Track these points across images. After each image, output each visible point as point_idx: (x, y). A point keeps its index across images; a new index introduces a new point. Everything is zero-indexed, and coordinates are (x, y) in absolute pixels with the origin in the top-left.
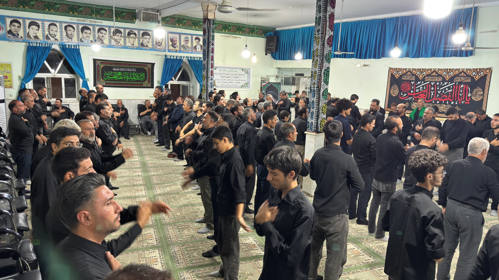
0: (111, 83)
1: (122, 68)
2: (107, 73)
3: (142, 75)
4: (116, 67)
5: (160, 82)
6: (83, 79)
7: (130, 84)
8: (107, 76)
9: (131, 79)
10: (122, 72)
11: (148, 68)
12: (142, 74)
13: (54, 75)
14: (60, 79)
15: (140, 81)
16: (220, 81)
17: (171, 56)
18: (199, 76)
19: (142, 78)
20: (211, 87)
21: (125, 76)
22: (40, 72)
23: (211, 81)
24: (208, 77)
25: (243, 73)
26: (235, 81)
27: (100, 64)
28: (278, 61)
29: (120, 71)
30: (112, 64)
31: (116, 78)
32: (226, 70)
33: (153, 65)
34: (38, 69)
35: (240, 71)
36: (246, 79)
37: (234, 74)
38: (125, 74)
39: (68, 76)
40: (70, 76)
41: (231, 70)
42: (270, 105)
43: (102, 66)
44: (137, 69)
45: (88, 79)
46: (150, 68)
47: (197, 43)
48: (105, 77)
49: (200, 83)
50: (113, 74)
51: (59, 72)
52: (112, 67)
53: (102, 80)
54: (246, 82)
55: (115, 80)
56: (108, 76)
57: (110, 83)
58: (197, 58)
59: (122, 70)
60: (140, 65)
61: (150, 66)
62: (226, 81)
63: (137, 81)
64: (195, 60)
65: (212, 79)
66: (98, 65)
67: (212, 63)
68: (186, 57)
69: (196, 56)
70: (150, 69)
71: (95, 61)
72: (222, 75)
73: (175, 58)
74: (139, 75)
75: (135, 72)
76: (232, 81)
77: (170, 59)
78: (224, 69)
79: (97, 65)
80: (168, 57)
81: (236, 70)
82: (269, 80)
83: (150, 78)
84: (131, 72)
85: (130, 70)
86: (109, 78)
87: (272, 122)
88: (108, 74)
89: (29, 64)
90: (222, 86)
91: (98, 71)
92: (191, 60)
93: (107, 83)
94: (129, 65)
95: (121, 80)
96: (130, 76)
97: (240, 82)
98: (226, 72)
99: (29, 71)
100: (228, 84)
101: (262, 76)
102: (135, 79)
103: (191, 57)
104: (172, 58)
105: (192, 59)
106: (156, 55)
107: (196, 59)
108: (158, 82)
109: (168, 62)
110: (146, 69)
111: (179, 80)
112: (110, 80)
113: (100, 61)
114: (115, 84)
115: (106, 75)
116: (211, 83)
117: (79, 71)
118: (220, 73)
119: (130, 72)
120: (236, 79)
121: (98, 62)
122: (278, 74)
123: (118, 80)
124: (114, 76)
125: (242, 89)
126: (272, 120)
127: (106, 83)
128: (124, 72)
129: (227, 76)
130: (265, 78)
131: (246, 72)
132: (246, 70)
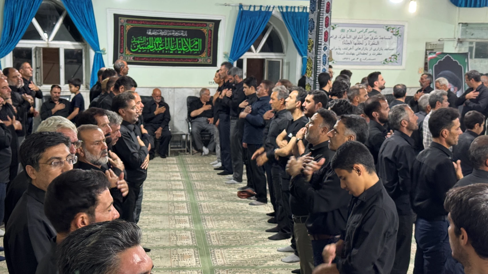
0: (143, 58)
1: (163, 29)
2: (137, 40)
3: (197, 43)
4: (153, 29)
5: (229, 55)
6: (95, 51)
7: (176, 59)
8: (136, 45)
9: (178, 51)
10: (163, 37)
11: (209, 29)
12: (197, 41)
13: (48, 44)
14: (57, 50)
15: (192, 53)
16: (342, 52)
17: (250, 6)
18: (301, 43)
19: (197, 48)
20: (324, 63)
21: (167, 45)
22: (24, 38)
23: (325, 53)
24: (318, 45)
25: (389, 34)
26: (372, 52)
27: (125, 24)
28: (463, 10)
29: (159, 36)
30: (145, 23)
31: (152, 49)
32: (353, 29)
33: (217, 23)
34: (22, 34)
35: (383, 32)
36: (394, 46)
37: (371, 37)
38: (167, 41)
39: (70, 45)
40: (74, 45)
41: (365, 29)
42: (443, 99)
43: (128, 27)
44: (189, 31)
45: (104, 51)
46: (213, 29)
48: (133, 46)
49: (302, 56)
50: (147, 41)
51: (55, 39)
52: (146, 29)
53: (128, 52)
54: (394, 52)
55: (151, 53)
56: (138, 44)
57: (141, 58)
58: (298, 7)
59: (162, 33)
60: (195, 24)
61: (211, 25)
62: (353, 51)
63: (188, 53)
64: (294, 12)
65: (325, 48)
66: (122, 26)
67: (327, 17)
68: (279, 7)
69: (297, 5)
70: (211, 31)
71: (117, 17)
72: (345, 39)
73: (257, 9)
74: (192, 43)
75: (185, 37)
76: (366, 52)
77: (248, 12)
78: (351, 28)
79: (120, 24)
80: (245, 9)
81: (376, 29)
82: (443, 49)
83: (210, 48)
84: (179, 37)
85: (177, 34)
86: (139, 49)
87: (450, 133)
88: (139, 42)
89: (7, 24)
90: (345, 60)
91: (121, 36)
92: (287, 12)
93: (137, 57)
94: (176, 24)
95: (161, 52)
96: (176, 44)
97: (381, 52)
98: (353, 35)
99: (6, 36)
100: (357, 57)
101: (429, 41)
102: (184, 50)
103: (287, 7)
104: (252, 9)
105: (289, 10)
106: (223, 5)
107: (296, 10)
108: (226, 55)
109: (244, 17)
110: (205, 30)
111: (263, 50)
112: (141, 53)
113: (126, 19)
114: (149, 59)
115: (134, 43)
116: (325, 56)
117: (89, 36)
118: (342, 37)
119: (175, 37)
120: (374, 47)
121: (122, 20)
122: (462, 34)
123: (156, 53)
124: (149, 44)
125: (386, 67)
126: (449, 129)
127: (134, 58)
128: (167, 37)
129: (356, 41)
130: (435, 43)
131: (394, 33)
132: (394, 30)
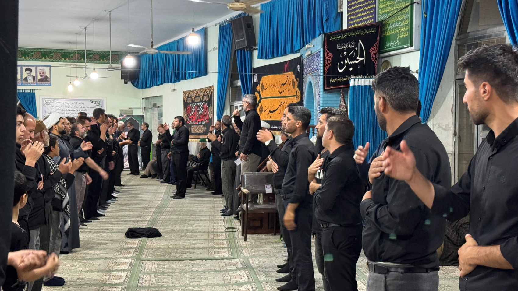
25: (93, 105)
35: (88, 104)
37: (80, 107)
41: (76, 102)
47: (28, 74)
58: (27, 90)
64: (24, 93)
81: (83, 102)
101: (122, 109)
105: (21, 91)
118: (60, 106)
122: (145, 105)
130: (126, 110)
131: (97, 104)
132: (97, 102)
